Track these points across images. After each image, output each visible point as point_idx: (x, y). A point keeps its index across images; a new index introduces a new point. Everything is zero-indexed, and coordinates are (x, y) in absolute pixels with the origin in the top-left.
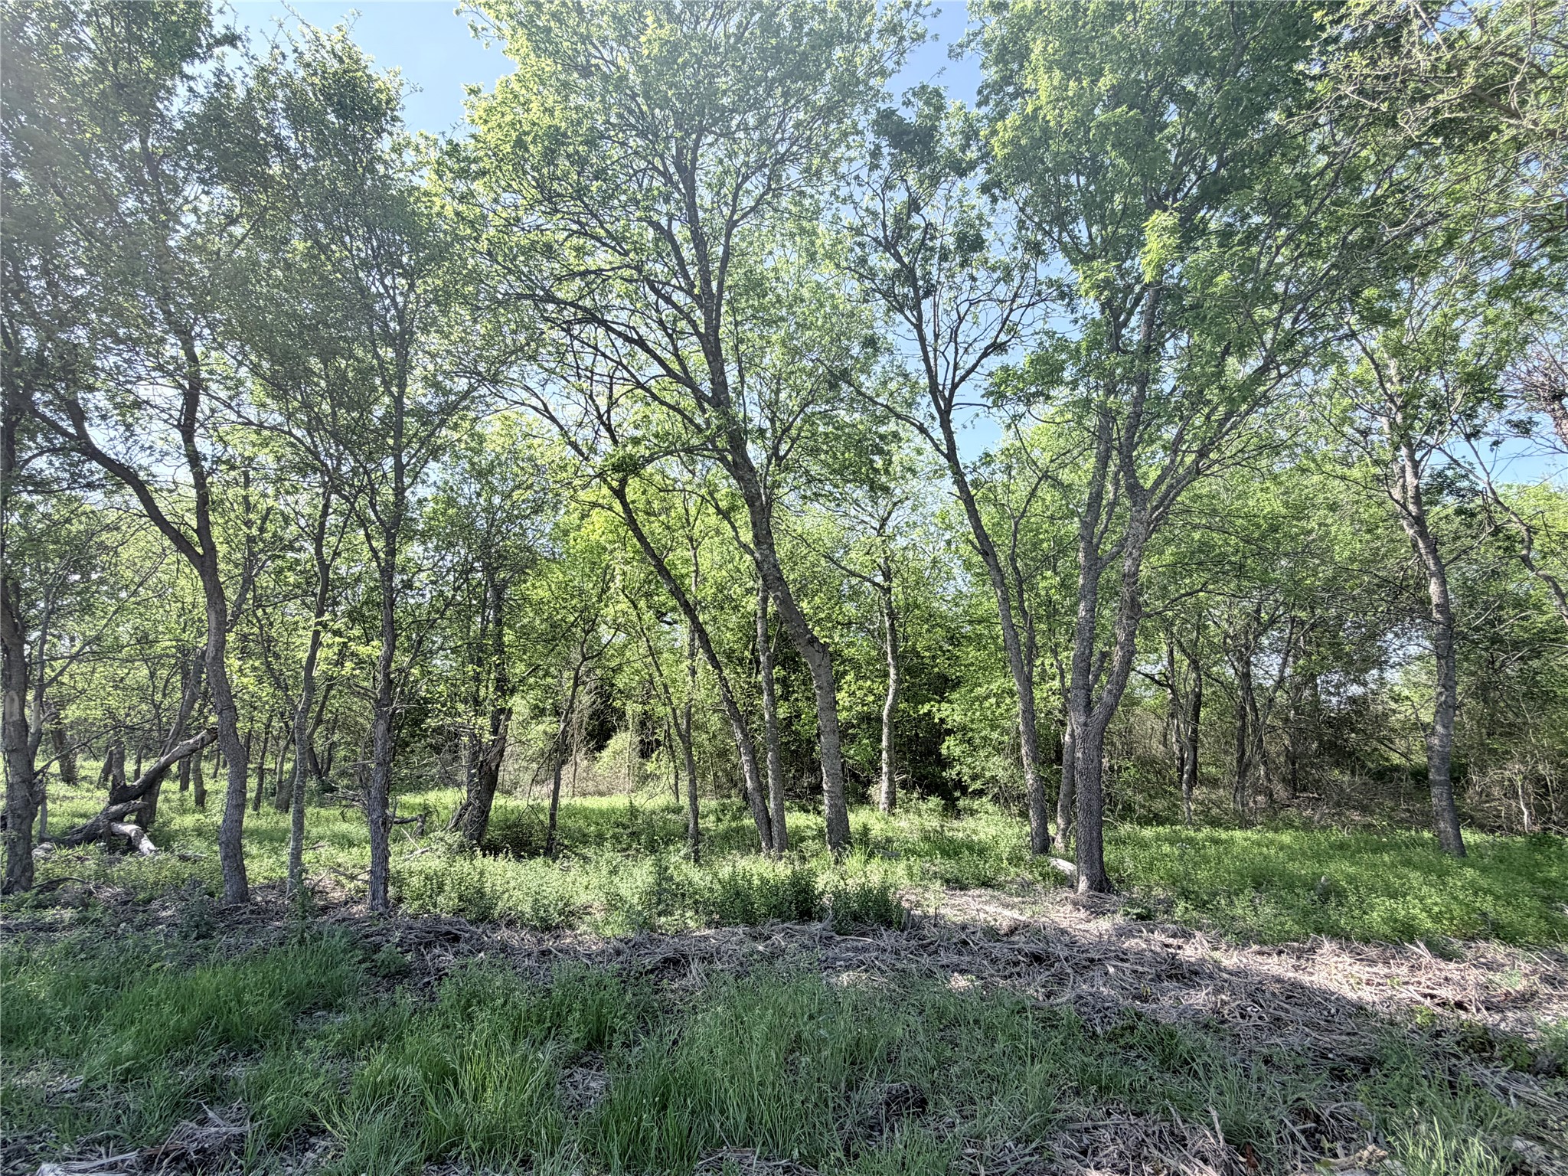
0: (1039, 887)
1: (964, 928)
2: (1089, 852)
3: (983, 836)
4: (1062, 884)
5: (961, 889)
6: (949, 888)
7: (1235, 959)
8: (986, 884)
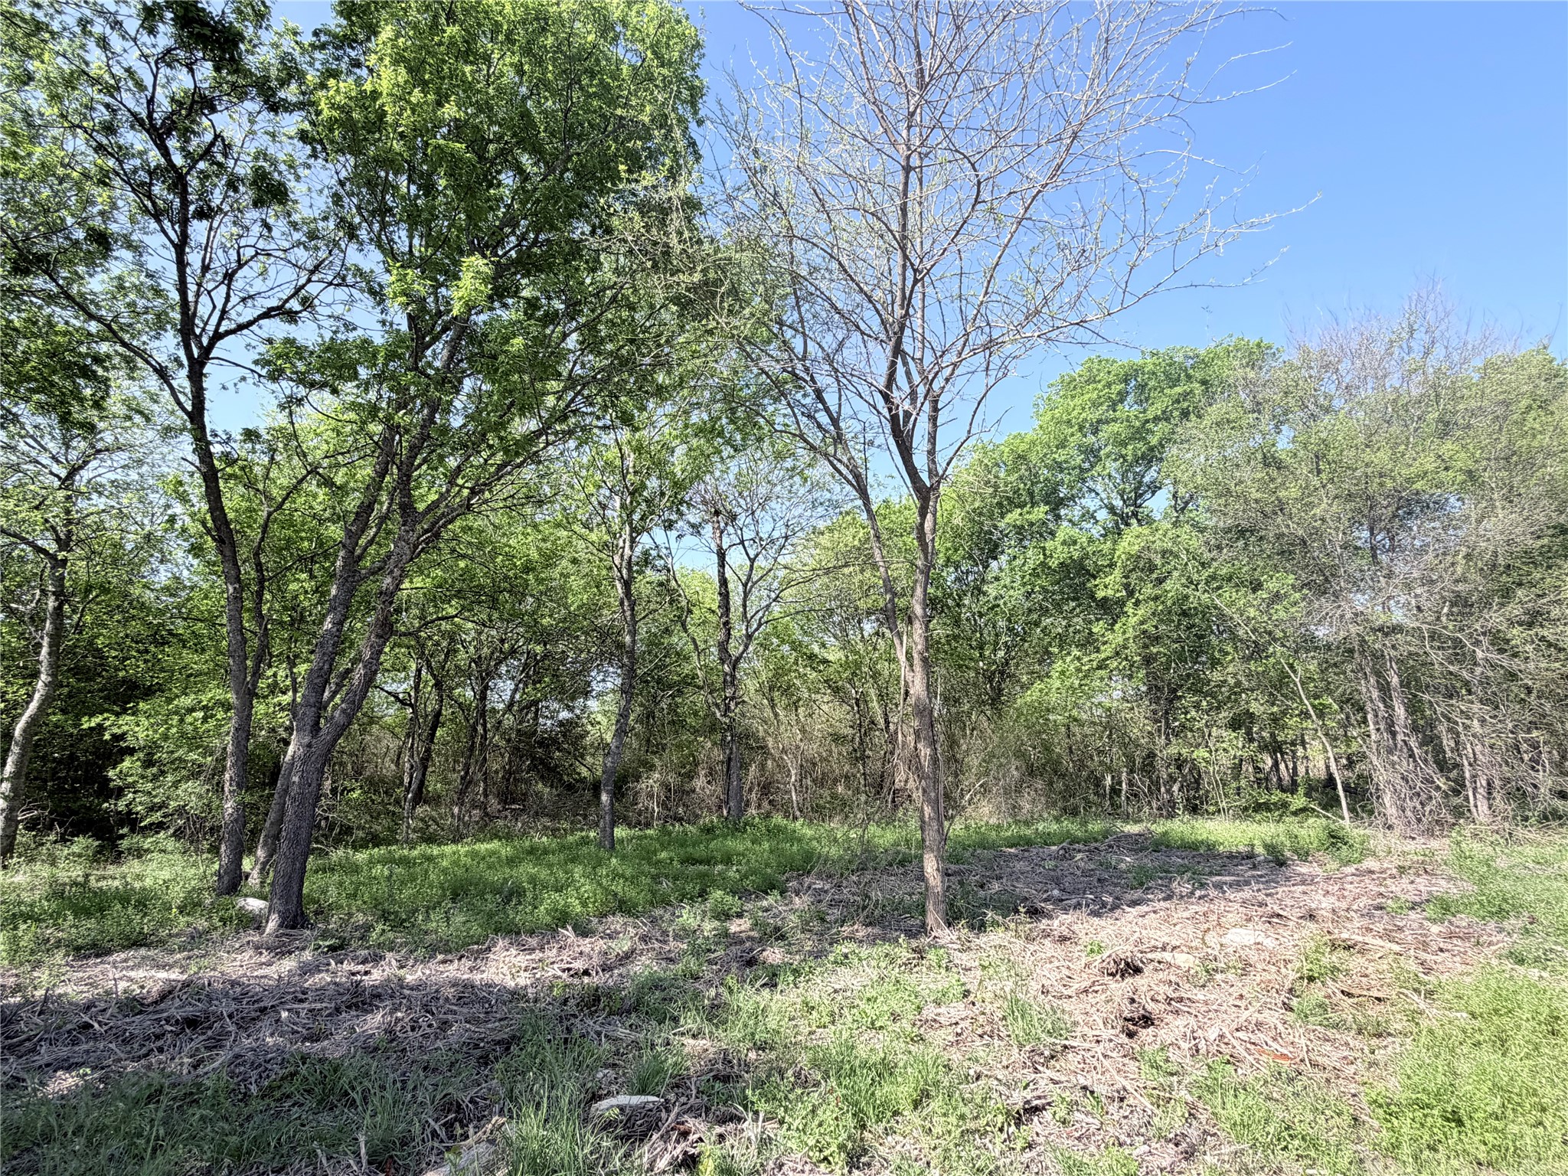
0: (215, 935)
1: (88, 1007)
2: (287, 886)
3: (148, 882)
4: (246, 928)
5: (97, 956)
6: (77, 958)
7: (419, 973)
8: (137, 941)
